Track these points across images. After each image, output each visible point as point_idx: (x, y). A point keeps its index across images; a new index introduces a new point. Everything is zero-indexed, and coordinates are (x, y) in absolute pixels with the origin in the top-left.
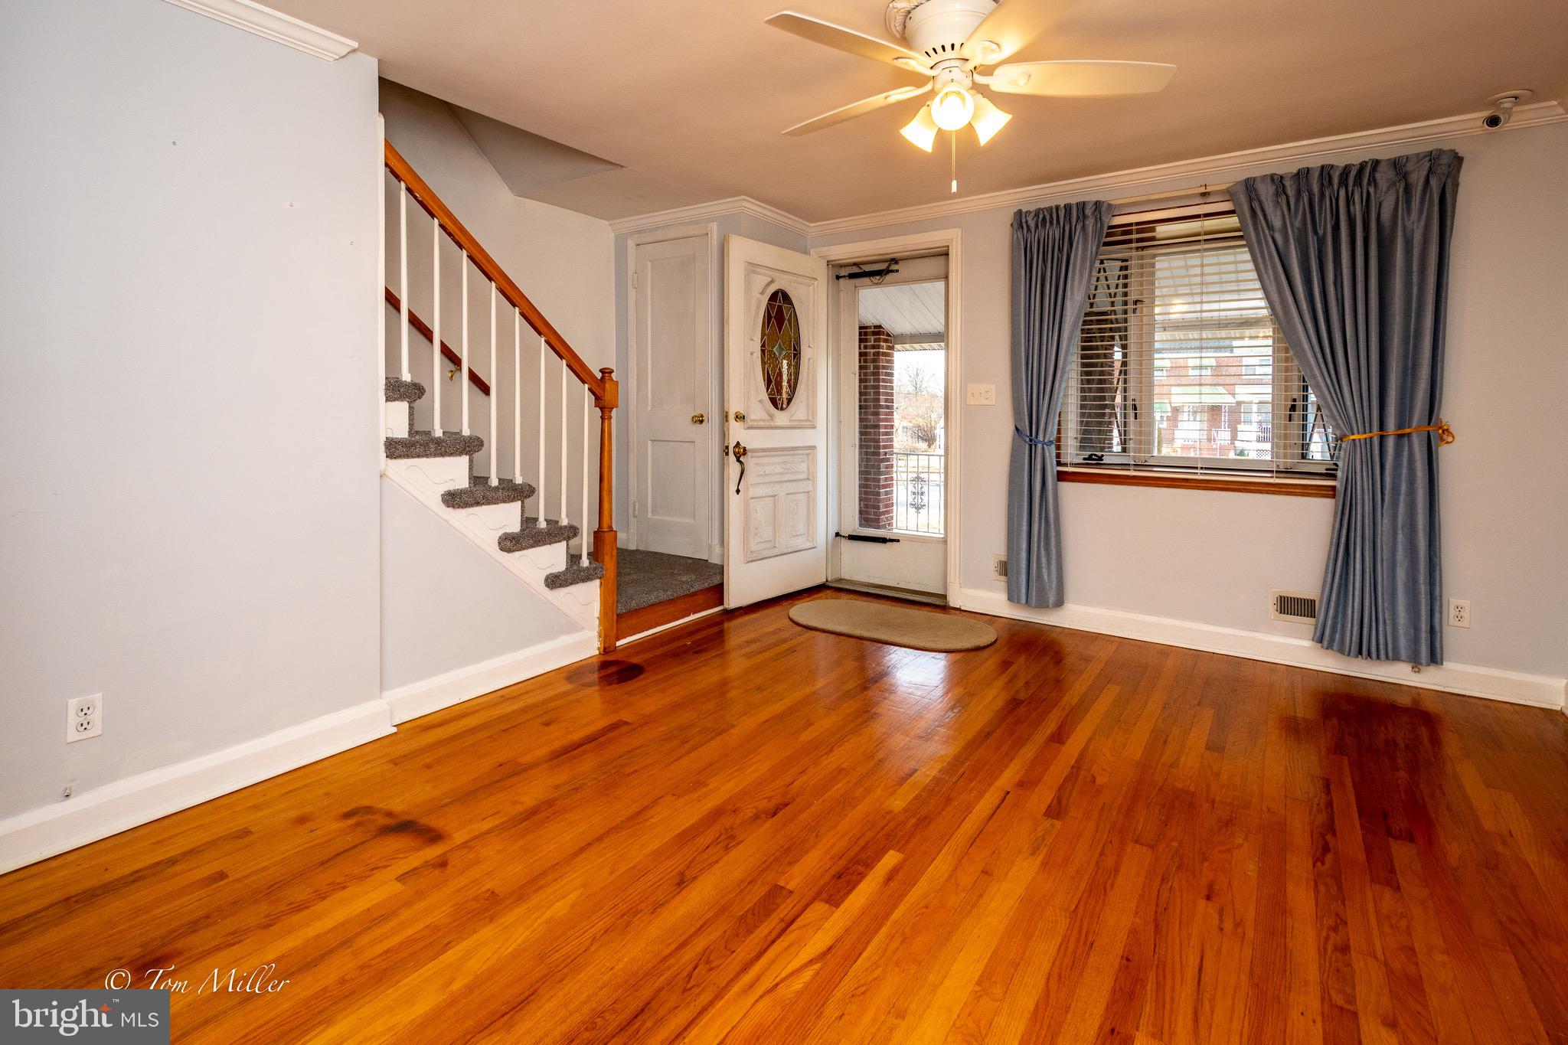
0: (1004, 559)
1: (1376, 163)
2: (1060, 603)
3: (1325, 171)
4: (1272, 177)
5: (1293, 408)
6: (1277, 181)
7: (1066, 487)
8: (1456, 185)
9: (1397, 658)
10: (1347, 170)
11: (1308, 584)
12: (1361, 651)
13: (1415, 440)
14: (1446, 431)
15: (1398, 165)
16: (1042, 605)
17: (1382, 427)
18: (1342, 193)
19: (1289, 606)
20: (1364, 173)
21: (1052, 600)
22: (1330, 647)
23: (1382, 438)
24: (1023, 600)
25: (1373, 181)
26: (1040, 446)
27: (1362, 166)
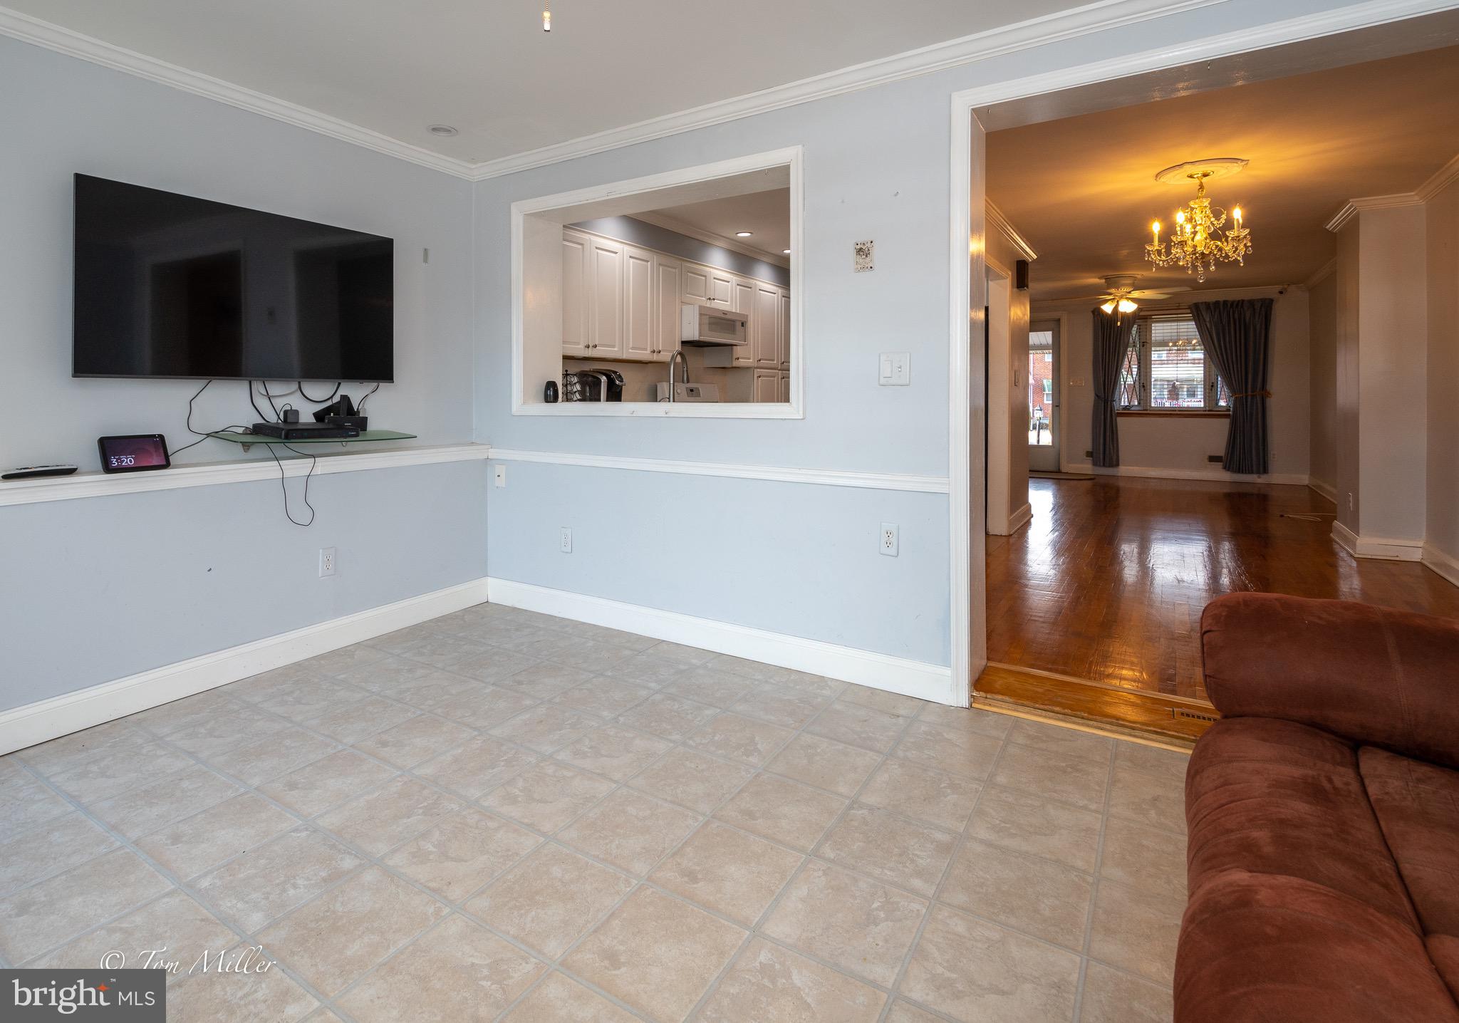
0: (1091, 450)
1: (1243, 301)
2: (1117, 465)
3: (1225, 302)
4: (1205, 302)
5: (1212, 386)
6: (1207, 305)
7: (1119, 419)
8: (1271, 309)
9: (1252, 473)
10: (1233, 302)
11: (1221, 452)
12: (1239, 470)
13: (1258, 396)
14: (1269, 393)
15: (1252, 303)
16: (1111, 465)
17: (1246, 392)
18: (1231, 310)
19: (1213, 459)
20: (1239, 304)
21: (1115, 463)
22: (1228, 470)
23: (1246, 397)
24: (1102, 464)
25: (1242, 307)
26: (1109, 403)
27: (1239, 301)
